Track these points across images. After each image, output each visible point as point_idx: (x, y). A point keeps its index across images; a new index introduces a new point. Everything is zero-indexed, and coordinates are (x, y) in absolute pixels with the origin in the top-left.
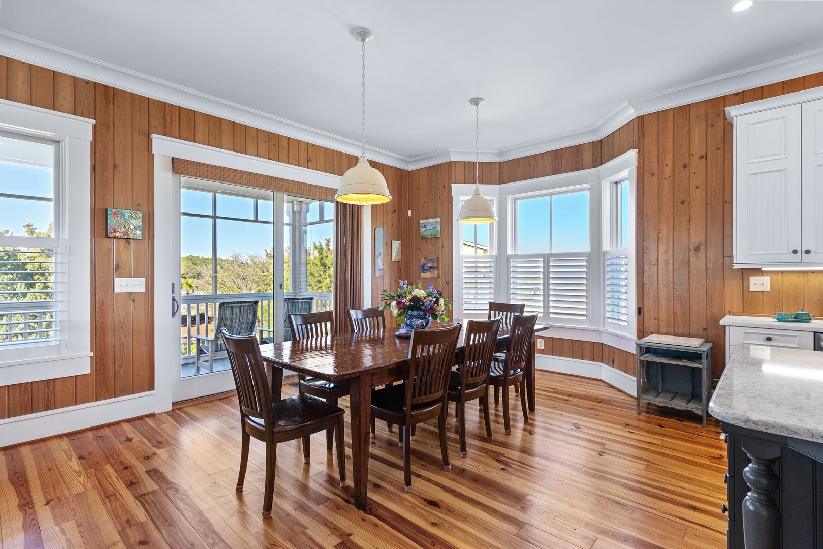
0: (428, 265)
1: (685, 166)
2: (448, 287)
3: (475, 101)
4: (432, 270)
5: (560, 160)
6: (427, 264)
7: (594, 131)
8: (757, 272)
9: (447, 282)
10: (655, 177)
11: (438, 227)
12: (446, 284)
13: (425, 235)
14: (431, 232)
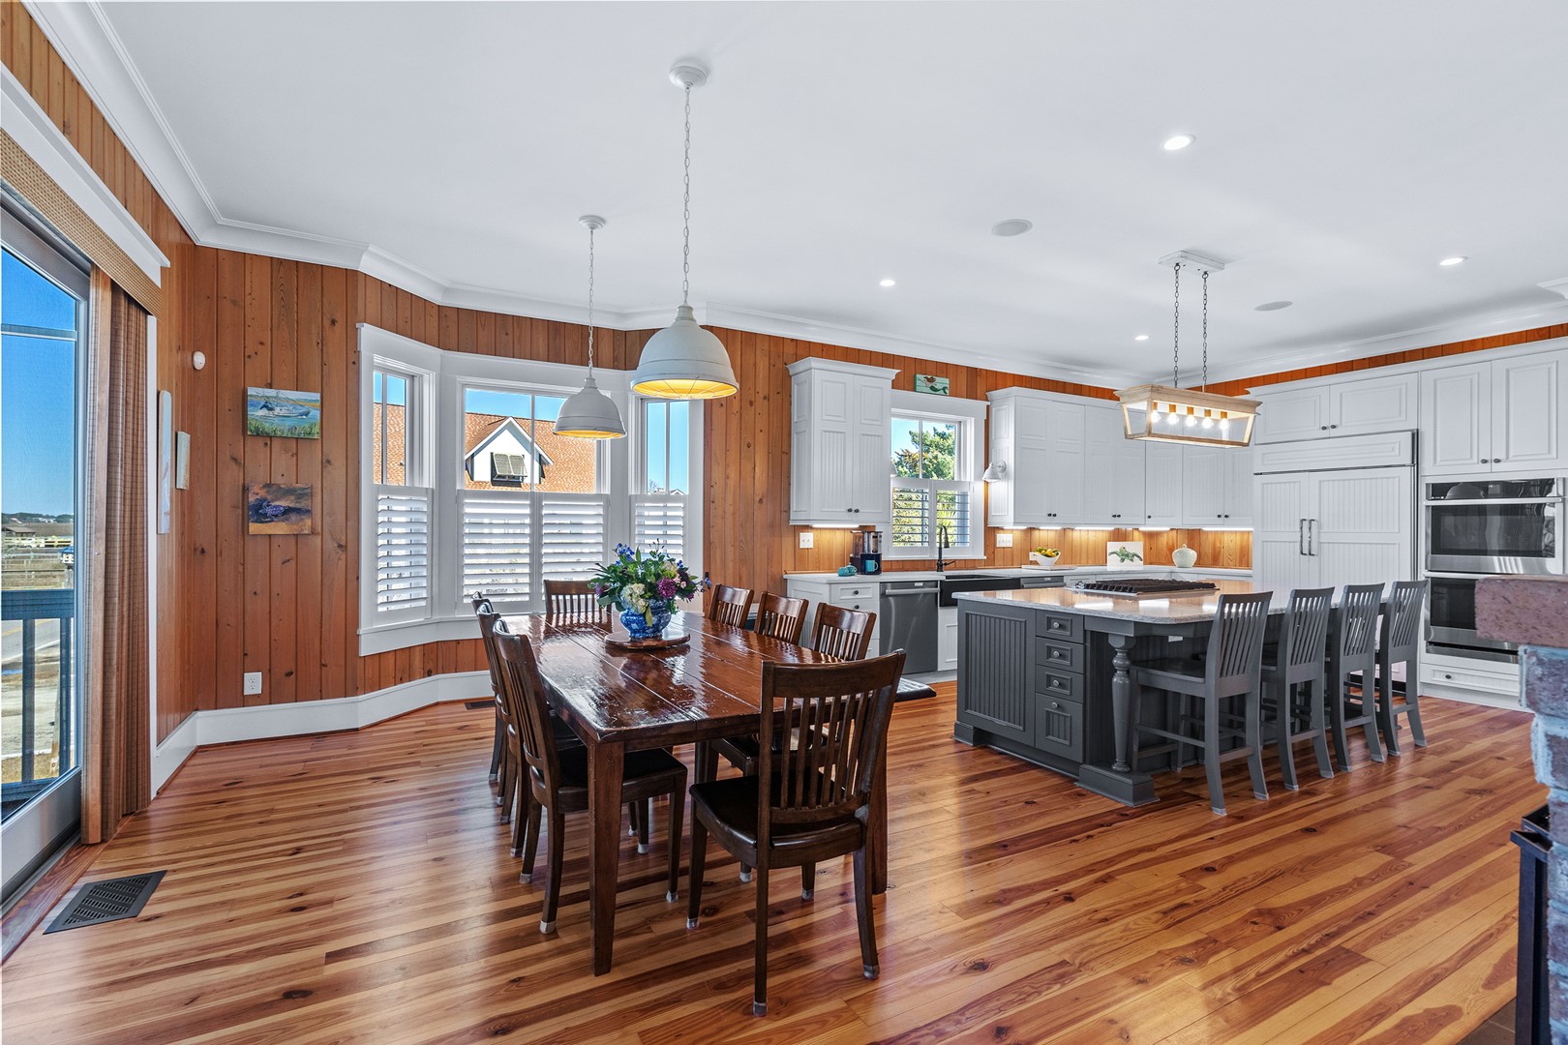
0: (277, 503)
1: (751, 403)
2: (343, 557)
3: (595, 222)
4: (294, 517)
5: (563, 341)
6: (273, 501)
7: (624, 316)
8: (807, 528)
9: (340, 546)
10: (724, 408)
11: (316, 414)
12: (339, 550)
13: (267, 427)
14: (288, 423)
